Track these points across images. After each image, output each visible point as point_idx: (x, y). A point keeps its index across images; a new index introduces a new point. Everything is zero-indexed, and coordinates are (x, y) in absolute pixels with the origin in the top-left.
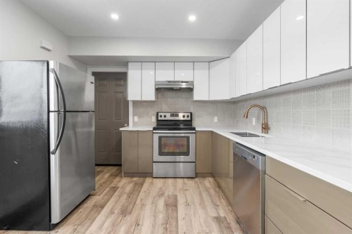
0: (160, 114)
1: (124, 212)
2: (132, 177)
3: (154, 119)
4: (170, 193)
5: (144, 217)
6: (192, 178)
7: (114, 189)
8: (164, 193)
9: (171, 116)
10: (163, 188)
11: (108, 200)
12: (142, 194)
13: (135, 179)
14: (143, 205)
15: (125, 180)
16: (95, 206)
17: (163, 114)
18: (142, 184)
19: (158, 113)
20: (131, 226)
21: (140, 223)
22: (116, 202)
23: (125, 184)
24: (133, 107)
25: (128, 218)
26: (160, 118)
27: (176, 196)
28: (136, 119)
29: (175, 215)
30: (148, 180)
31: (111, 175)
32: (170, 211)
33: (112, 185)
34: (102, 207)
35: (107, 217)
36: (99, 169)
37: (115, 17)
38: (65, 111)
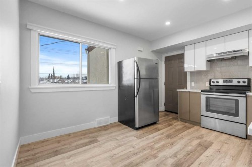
0: (212, 80)
1: (169, 137)
2: (186, 122)
3: (207, 84)
4: (208, 140)
5: (178, 143)
6: (243, 138)
7: (170, 125)
8: (202, 138)
9: (224, 82)
10: (205, 136)
11: (163, 129)
12: (185, 133)
13: (186, 124)
14: (182, 138)
15: (179, 123)
16: (156, 129)
17: (215, 81)
18: (190, 128)
19: (210, 80)
20: (168, 144)
21: (174, 145)
22: (167, 131)
23: (179, 125)
24: (191, 76)
25: (169, 140)
26: (212, 84)
27: (213, 143)
28: (193, 84)
29: (202, 152)
30: (196, 128)
31: (173, 118)
32: (199, 149)
33: (171, 123)
34: (159, 130)
35: (159, 135)
36: (169, 113)
37: (168, 23)
38: (140, 79)
